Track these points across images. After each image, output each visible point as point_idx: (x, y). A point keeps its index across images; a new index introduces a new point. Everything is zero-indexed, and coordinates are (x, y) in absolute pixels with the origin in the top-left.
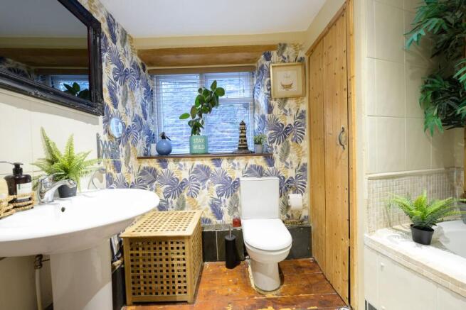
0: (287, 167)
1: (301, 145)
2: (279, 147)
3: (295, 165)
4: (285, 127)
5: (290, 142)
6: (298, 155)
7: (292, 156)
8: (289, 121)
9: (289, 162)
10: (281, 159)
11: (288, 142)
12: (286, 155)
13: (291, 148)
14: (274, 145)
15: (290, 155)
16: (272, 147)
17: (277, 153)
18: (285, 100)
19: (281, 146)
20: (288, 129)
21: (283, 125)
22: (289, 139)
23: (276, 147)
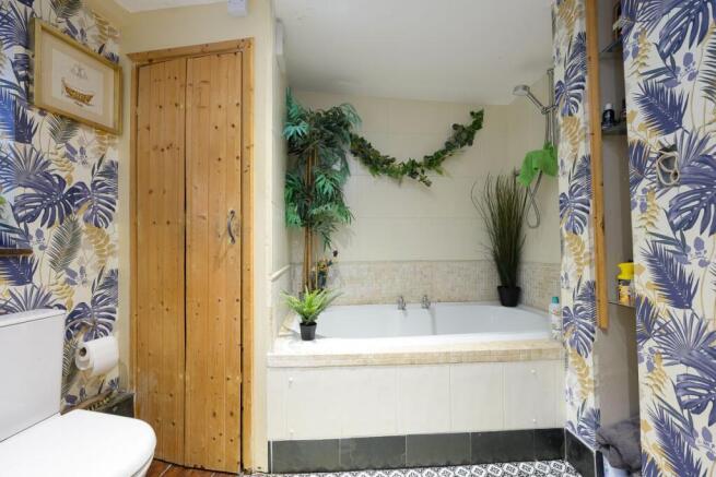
0: (70, 282)
1: (108, 231)
2: (50, 234)
3: (92, 275)
4: (67, 188)
5: (81, 223)
6: (100, 254)
7: (85, 257)
8: (80, 174)
9: (77, 270)
10: (54, 263)
11: (75, 224)
12: (71, 252)
13: (84, 236)
14: (33, 227)
15: (80, 253)
16: (26, 234)
17: (42, 248)
18: (68, 123)
19: (55, 230)
20: (76, 194)
21: (62, 182)
22: (79, 217)
23: (39, 234)
